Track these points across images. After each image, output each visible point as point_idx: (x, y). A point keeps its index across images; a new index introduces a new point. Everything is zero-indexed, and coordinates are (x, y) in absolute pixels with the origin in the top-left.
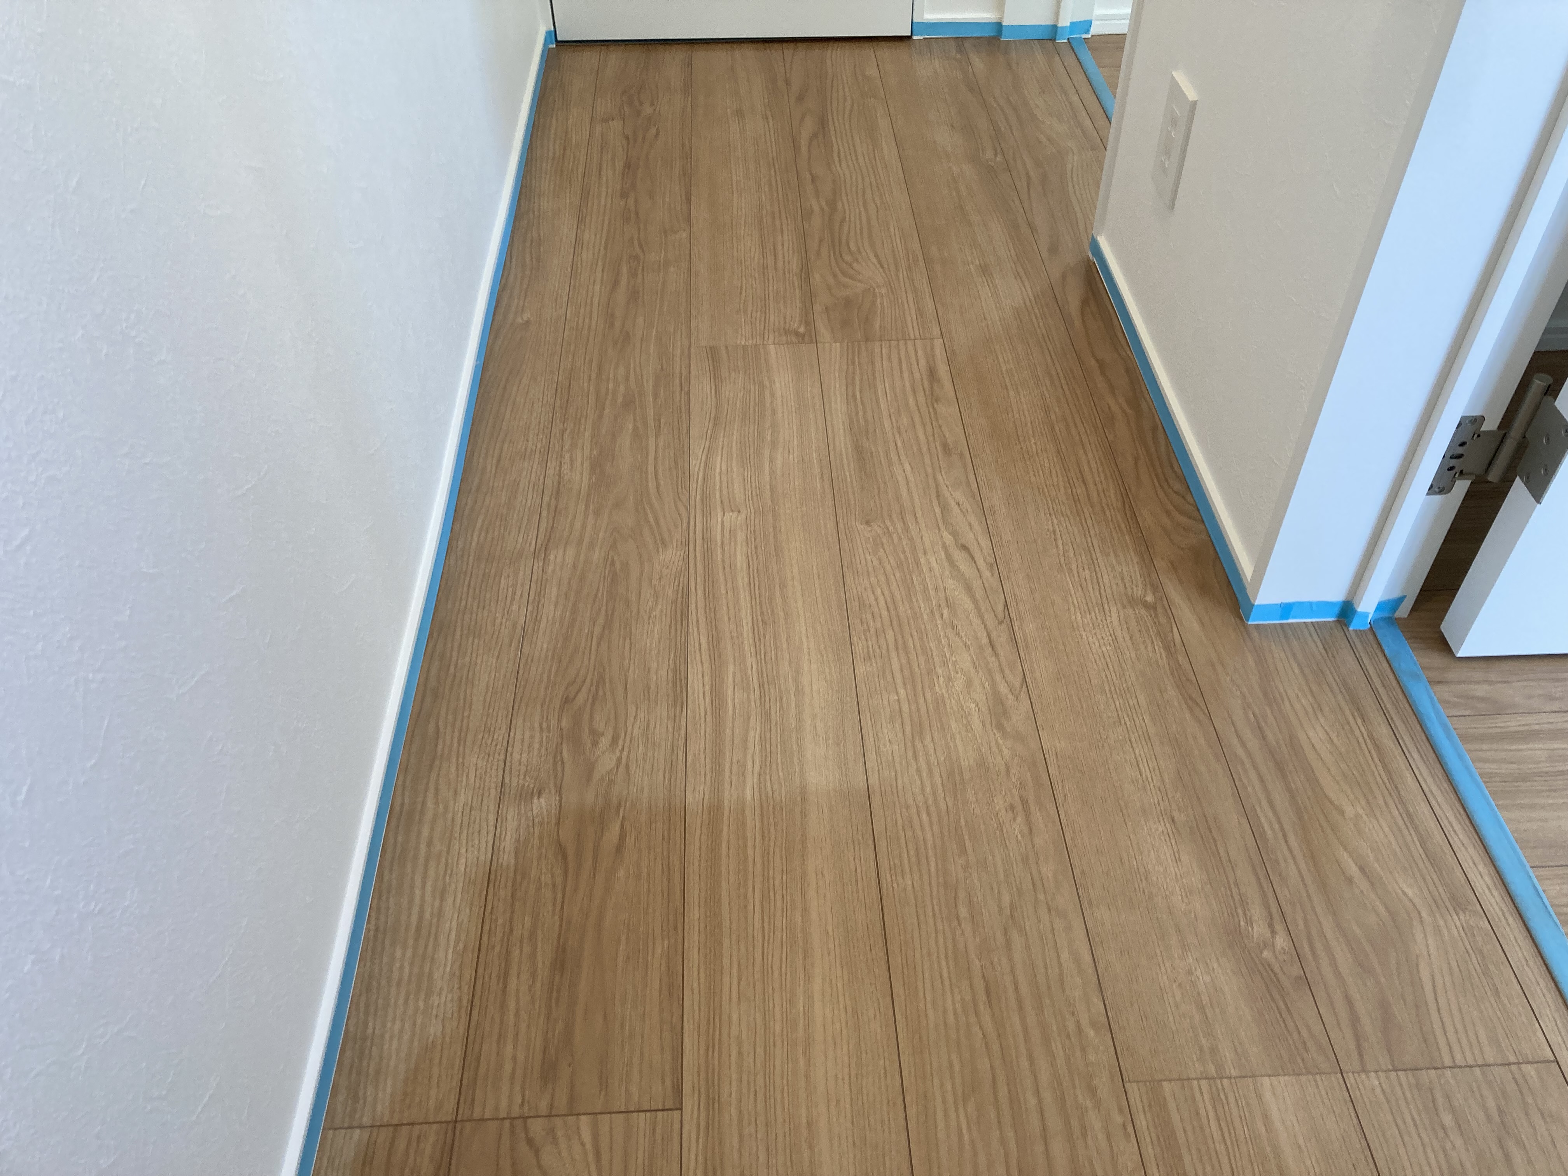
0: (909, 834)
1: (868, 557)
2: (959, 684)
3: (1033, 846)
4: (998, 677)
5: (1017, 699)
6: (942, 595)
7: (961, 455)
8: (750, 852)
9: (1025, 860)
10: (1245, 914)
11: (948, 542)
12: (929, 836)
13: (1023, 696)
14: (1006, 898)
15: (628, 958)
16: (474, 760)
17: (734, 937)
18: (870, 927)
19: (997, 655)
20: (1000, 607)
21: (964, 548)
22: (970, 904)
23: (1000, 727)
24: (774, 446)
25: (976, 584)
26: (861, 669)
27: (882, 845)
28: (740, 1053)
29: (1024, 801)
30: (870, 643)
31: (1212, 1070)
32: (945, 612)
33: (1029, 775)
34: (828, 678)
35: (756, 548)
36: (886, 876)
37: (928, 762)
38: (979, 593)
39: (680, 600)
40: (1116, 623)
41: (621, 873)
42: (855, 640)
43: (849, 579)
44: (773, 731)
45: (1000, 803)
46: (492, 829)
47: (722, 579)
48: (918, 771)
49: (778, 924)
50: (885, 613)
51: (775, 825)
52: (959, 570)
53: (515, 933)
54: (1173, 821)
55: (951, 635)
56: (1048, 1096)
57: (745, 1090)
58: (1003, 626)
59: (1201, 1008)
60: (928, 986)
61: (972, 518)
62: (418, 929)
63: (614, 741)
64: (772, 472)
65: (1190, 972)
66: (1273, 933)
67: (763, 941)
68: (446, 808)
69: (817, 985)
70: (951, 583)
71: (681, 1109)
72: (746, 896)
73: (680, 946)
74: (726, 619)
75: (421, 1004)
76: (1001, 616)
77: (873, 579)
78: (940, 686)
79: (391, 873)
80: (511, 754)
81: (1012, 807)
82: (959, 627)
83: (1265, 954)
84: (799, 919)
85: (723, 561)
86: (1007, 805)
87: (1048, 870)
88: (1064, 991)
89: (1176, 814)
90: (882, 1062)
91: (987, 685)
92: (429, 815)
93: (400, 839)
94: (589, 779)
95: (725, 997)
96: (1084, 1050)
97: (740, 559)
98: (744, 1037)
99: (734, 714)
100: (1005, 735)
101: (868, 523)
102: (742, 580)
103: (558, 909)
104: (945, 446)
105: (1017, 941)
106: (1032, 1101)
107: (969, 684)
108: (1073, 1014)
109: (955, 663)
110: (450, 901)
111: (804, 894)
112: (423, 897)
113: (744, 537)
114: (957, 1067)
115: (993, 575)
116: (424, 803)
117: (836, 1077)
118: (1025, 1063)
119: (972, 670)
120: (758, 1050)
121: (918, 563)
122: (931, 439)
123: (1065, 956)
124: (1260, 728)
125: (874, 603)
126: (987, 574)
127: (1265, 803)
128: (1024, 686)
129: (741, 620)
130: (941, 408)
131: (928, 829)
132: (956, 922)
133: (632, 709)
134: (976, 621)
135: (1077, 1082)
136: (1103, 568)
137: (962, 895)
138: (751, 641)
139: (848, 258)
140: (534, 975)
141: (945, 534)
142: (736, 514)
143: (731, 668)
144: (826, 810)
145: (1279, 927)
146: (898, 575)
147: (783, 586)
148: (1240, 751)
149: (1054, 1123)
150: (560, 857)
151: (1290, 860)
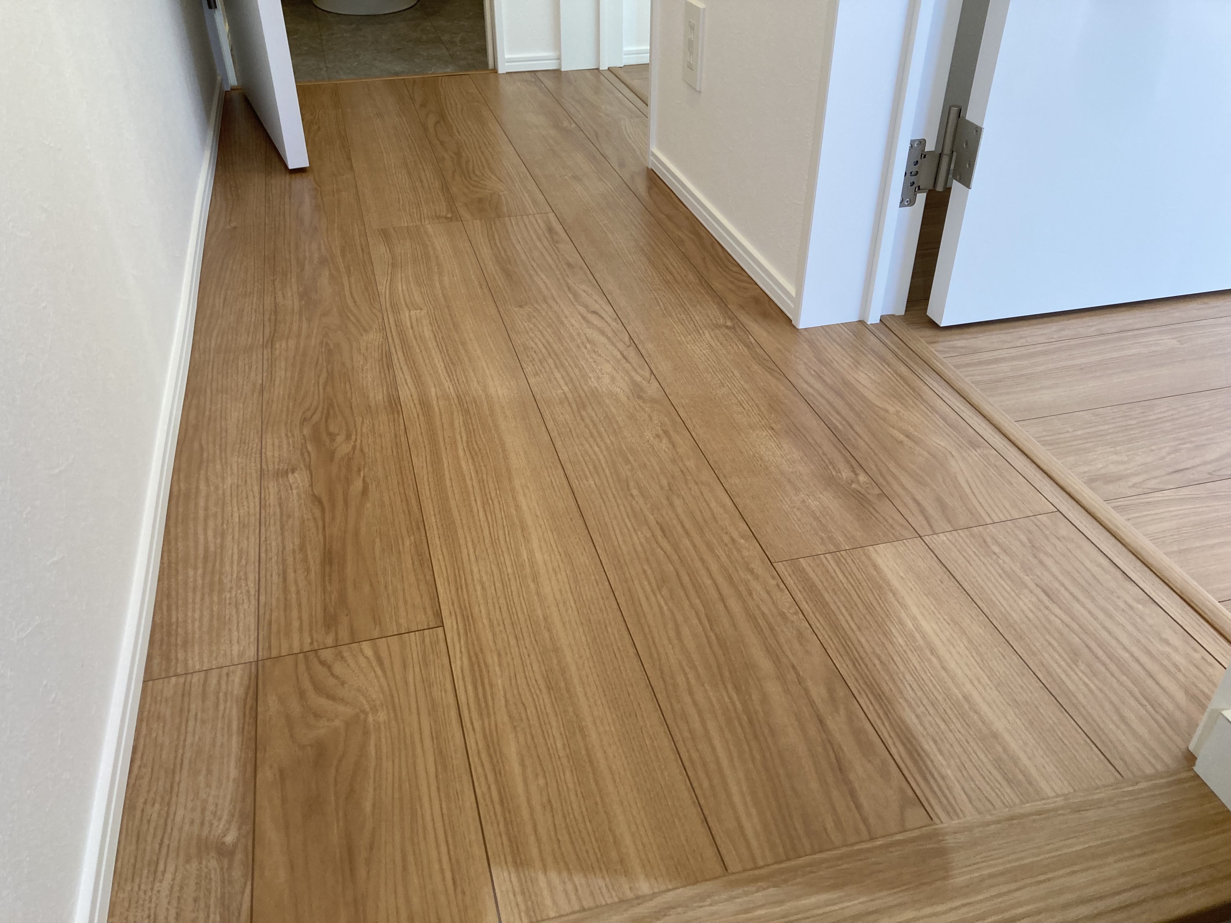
0: (587, 458)
1: (526, 324)
2: (606, 380)
3: (677, 453)
4: (633, 373)
5: (649, 382)
6: (584, 338)
7: (581, 268)
8: (468, 482)
9: (673, 461)
10: (834, 468)
11: (582, 312)
12: (601, 457)
13: (653, 380)
14: (664, 482)
15: (383, 549)
16: (236, 459)
17: (466, 528)
18: (568, 509)
19: (630, 363)
20: (627, 338)
21: (595, 312)
22: (639, 488)
23: (639, 397)
24: (441, 274)
25: (607, 330)
26: (532, 380)
27: (569, 467)
28: (483, 588)
29: (666, 432)
30: (536, 366)
31: (832, 548)
32: (588, 346)
33: (666, 419)
34: (509, 387)
35: (438, 327)
36: (575, 483)
37: (592, 421)
38: (610, 334)
39: (384, 359)
40: (709, 339)
41: (369, 505)
42: (524, 366)
43: (513, 336)
44: (473, 418)
45: (648, 435)
46: (257, 495)
47: (415, 344)
48: (586, 426)
49: (499, 516)
50: (544, 351)
51: (485, 466)
52: (593, 324)
53: (287, 549)
54: (772, 429)
55: (594, 356)
56: (720, 579)
57: (491, 607)
58: (631, 348)
59: (816, 519)
60: (618, 532)
61: (596, 297)
62: (206, 557)
63: (348, 437)
64: (443, 288)
65: (803, 501)
66: (856, 474)
67: (489, 527)
68: (217, 488)
69: (535, 544)
70: (588, 331)
71: (443, 626)
72: (470, 504)
73: (424, 538)
74: (423, 365)
75: (215, 599)
76: (628, 343)
77: (531, 334)
78: (592, 382)
79: (176, 527)
80: (265, 453)
81: (658, 436)
82: (600, 352)
83: (853, 486)
84: (513, 511)
85: (415, 336)
86: (654, 435)
87: (691, 464)
88: (717, 522)
89: (774, 425)
90: (593, 578)
91: (626, 378)
92: (203, 494)
93: (181, 510)
94: (332, 459)
95: (465, 558)
96: (739, 551)
97: (428, 333)
98: (484, 579)
99: (440, 413)
100: (644, 401)
101: (520, 306)
102: (432, 344)
103: (321, 531)
104: (569, 265)
105: (677, 502)
106: (709, 582)
107: (613, 379)
108: (727, 533)
109: (601, 370)
110: (229, 538)
111: (514, 498)
112: (206, 539)
113: (428, 321)
114: (649, 572)
115: (618, 324)
116: (197, 488)
117: (560, 590)
118: (698, 564)
119: (614, 372)
120: (497, 585)
121: (562, 323)
122: (557, 261)
123: (713, 504)
124: (821, 377)
125: (534, 346)
126: (613, 324)
127: (833, 412)
128: (653, 376)
129: (435, 364)
130: (561, 246)
131: (599, 453)
132: (631, 498)
133: (359, 420)
134: (611, 348)
135: (738, 568)
136: (694, 313)
137: (632, 484)
138: (446, 375)
139: (476, 179)
140: (308, 570)
141: (579, 307)
142: (419, 311)
143: (433, 390)
144: (522, 453)
145: (859, 471)
146: (549, 330)
147: (463, 344)
148: (810, 390)
149: (726, 590)
150: (317, 503)
151: (858, 438)
